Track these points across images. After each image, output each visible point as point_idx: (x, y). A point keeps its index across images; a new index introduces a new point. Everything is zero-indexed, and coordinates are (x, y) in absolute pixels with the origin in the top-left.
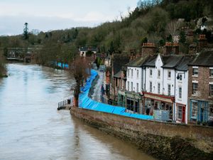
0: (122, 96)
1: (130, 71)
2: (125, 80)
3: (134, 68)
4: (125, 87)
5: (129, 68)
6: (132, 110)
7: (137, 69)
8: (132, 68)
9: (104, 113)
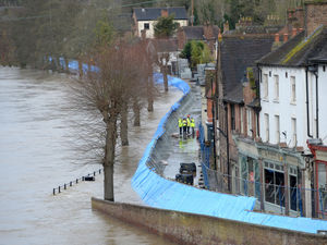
0: (250, 159)
1: (271, 80)
2: (257, 110)
3: (281, 72)
4: (256, 131)
5: (265, 71)
6: (282, 203)
7: (291, 72)
8: (274, 71)
9: (189, 215)
